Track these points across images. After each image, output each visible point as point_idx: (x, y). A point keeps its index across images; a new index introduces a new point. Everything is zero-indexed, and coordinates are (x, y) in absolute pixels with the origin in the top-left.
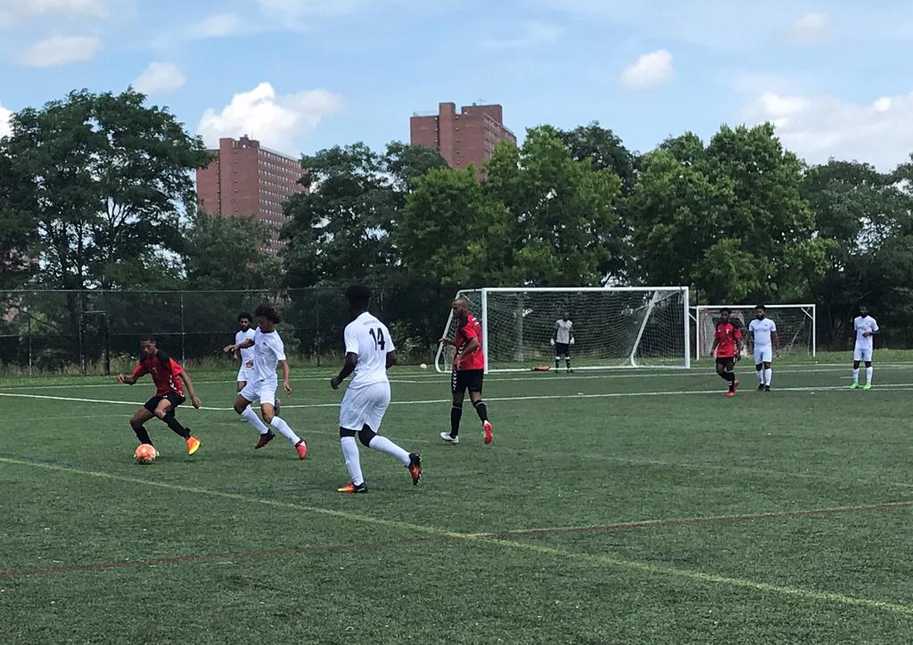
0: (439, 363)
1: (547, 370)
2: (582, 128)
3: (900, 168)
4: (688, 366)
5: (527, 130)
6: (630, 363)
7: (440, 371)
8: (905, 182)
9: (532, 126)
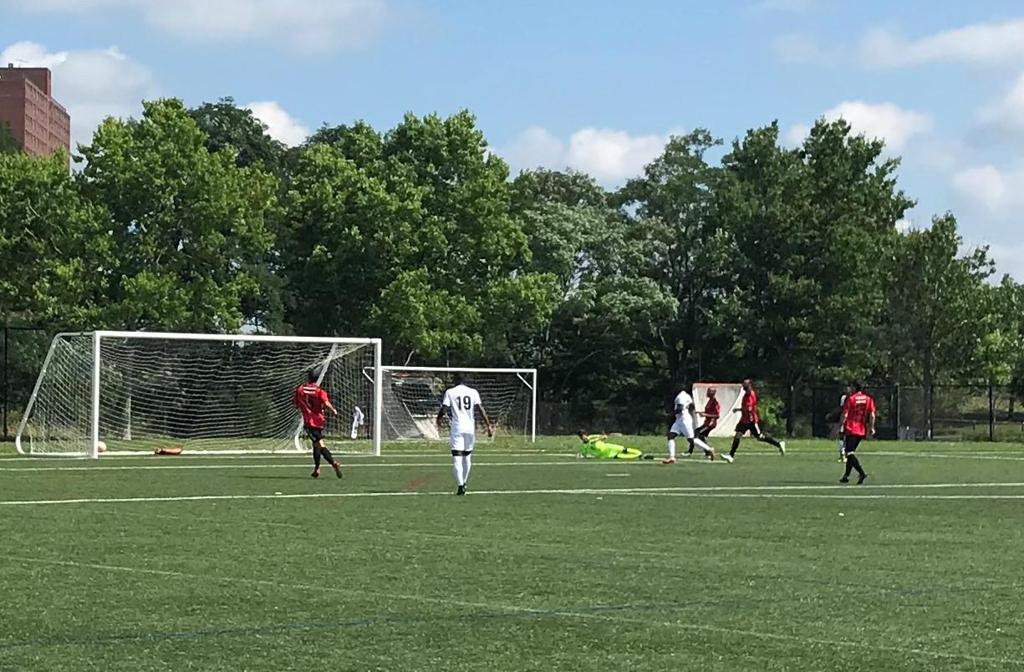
0: (22, 439)
1: (178, 454)
2: (209, 106)
3: (630, 184)
4: (378, 454)
5: (145, 105)
6: (294, 448)
7: (22, 452)
8: (638, 204)
9: (150, 100)
